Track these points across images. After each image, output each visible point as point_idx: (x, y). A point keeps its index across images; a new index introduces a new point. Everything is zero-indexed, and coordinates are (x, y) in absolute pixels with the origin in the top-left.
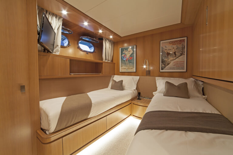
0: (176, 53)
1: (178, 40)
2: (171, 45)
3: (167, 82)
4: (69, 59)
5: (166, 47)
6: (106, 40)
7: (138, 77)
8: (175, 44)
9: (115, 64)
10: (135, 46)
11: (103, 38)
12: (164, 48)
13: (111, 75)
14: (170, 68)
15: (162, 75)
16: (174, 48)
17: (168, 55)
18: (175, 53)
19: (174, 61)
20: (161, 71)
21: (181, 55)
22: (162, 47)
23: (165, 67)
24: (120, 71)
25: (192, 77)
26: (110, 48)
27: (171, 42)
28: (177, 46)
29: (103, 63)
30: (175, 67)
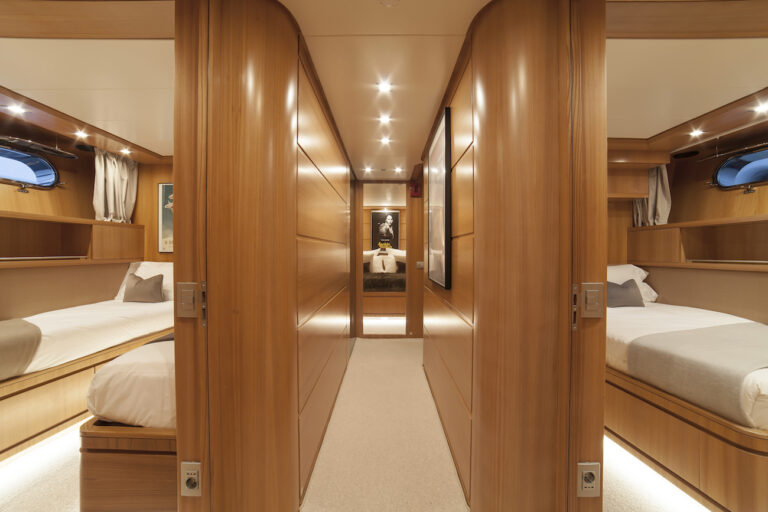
6: (105, 157)
9: (143, 227)
11: (96, 150)
13: (125, 261)
24: (161, 250)
26: (122, 180)
29: (94, 227)
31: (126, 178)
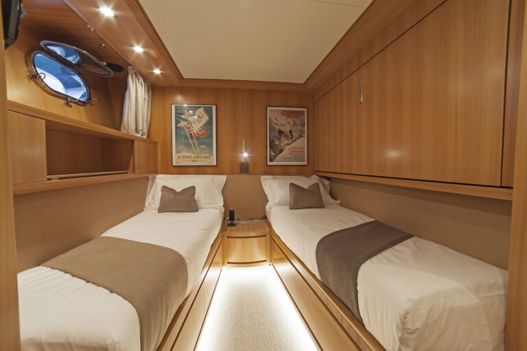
0: (293, 133)
1: (296, 111)
2: (285, 117)
3: (292, 185)
4: (44, 122)
5: (276, 119)
6: (135, 75)
7: (223, 178)
8: (291, 117)
9: (155, 143)
10: (214, 107)
11: (129, 68)
12: (274, 120)
14: (285, 159)
15: (270, 171)
16: (289, 123)
17: (280, 135)
18: (291, 131)
19: (290, 146)
20: (269, 163)
21: (300, 136)
22: (270, 119)
23: (276, 157)
24: (174, 164)
25: (315, 174)
27: (284, 111)
28: (294, 121)
29: (135, 142)
30: (292, 156)
31: (147, 98)
